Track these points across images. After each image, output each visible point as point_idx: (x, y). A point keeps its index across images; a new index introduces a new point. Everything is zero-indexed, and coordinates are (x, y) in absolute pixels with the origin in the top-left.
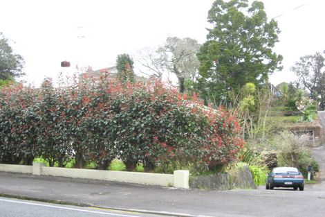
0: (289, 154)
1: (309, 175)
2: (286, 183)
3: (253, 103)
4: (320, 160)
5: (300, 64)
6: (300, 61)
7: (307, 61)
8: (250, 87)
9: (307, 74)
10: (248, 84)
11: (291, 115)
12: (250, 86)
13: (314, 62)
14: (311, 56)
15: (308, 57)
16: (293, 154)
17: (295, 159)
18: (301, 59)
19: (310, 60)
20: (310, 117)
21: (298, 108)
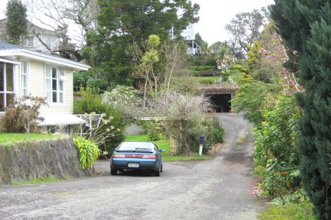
0: (176, 122)
1: (201, 148)
2: (129, 166)
3: (157, 59)
4: (231, 128)
5: (236, 22)
6: (236, 19)
7: (244, 19)
8: (154, 40)
9: (243, 33)
10: (151, 36)
11: (211, 75)
12: (154, 38)
13: (251, 21)
14: (248, 14)
15: (245, 15)
16: (182, 121)
17: (183, 128)
18: (238, 16)
19: (247, 18)
20: (230, 78)
21: (219, 67)
